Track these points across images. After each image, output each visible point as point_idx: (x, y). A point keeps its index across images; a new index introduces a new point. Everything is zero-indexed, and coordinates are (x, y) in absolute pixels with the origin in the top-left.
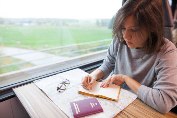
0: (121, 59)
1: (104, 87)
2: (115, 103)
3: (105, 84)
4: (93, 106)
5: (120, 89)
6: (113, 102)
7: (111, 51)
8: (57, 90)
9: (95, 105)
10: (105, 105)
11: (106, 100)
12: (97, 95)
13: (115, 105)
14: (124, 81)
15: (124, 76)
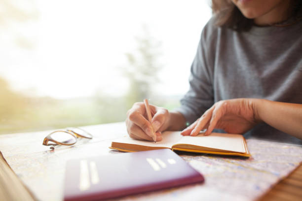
3: (196, 127)
4: (160, 166)
7: (197, 69)
8: (45, 143)
9: (166, 163)
10: (208, 167)
11: (207, 158)
12: (173, 147)
13: (245, 165)
14: (254, 115)
15: (250, 101)
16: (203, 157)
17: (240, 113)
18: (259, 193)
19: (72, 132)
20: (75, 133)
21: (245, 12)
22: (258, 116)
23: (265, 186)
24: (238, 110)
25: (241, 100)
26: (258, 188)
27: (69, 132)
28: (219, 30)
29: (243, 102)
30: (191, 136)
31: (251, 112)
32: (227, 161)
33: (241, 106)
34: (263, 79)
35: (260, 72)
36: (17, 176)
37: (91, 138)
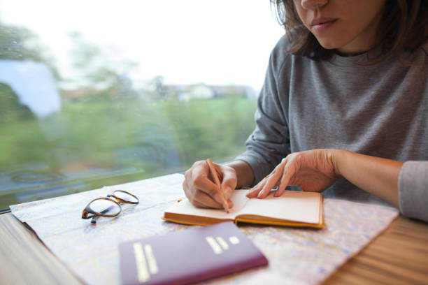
0: (305, 113)
1: (260, 198)
2: (315, 235)
3: (264, 187)
4: (222, 247)
5: (322, 201)
6: (305, 233)
7: (267, 103)
8: (85, 217)
9: (229, 243)
10: (274, 244)
11: (275, 230)
12: (237, 217)
13: (316, 239)
14: (334, 170)
15: (329, 152)
16: (271, 229)
17: (317, 167)
18: (322, 277)
19: (114, 196)
20: (117, 198)
21: (322, 41)
22: (339, 170)
23: (330, 269)
24: (315, 164)
25: (318, 151)
26: (322, 271)
27: (111, 198)
28: (293, 57)
29: (320, 155)
30: (259, 198)
31: (330, 166)
32: (298, 234)
33: (318, 159)
34: (346, 122)
35: (343, 113)
36: (63, 263)
37: (137, 203)
